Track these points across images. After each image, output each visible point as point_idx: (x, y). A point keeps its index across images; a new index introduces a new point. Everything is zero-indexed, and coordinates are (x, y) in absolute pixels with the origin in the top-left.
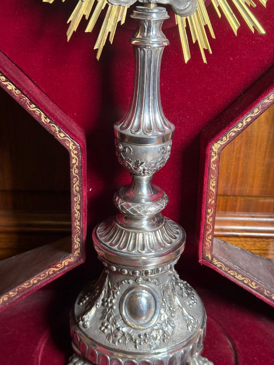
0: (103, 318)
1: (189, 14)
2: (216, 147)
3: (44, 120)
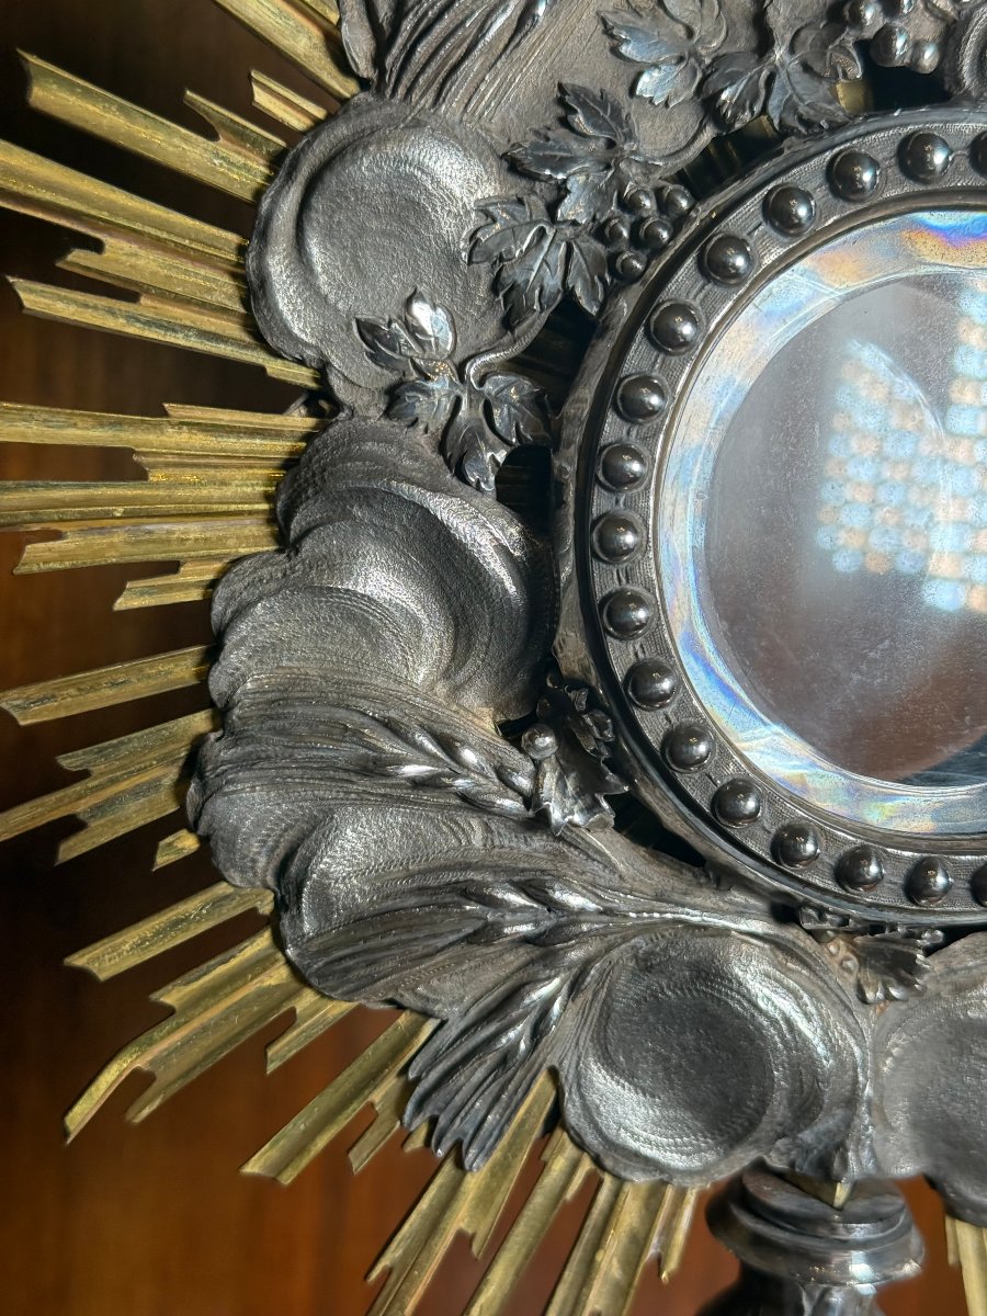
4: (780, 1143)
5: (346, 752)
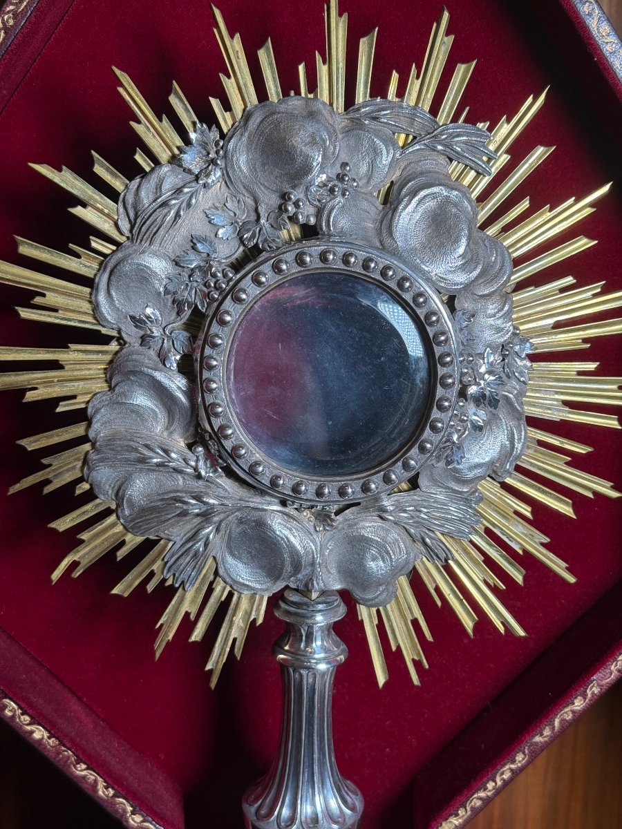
1: (383, 603)
3: (103, 791)
4: (292, 579)
5: (134, 455)
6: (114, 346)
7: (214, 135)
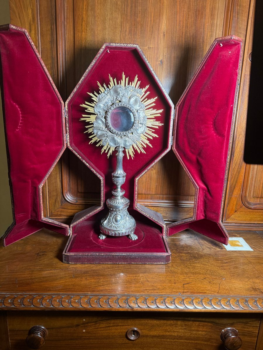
0: (108, 223)
1: (129, 149)
2: (137, 179)
3: (95, 172)
4: (117, 145)
6: (96, 115)
7: (109, 89)
